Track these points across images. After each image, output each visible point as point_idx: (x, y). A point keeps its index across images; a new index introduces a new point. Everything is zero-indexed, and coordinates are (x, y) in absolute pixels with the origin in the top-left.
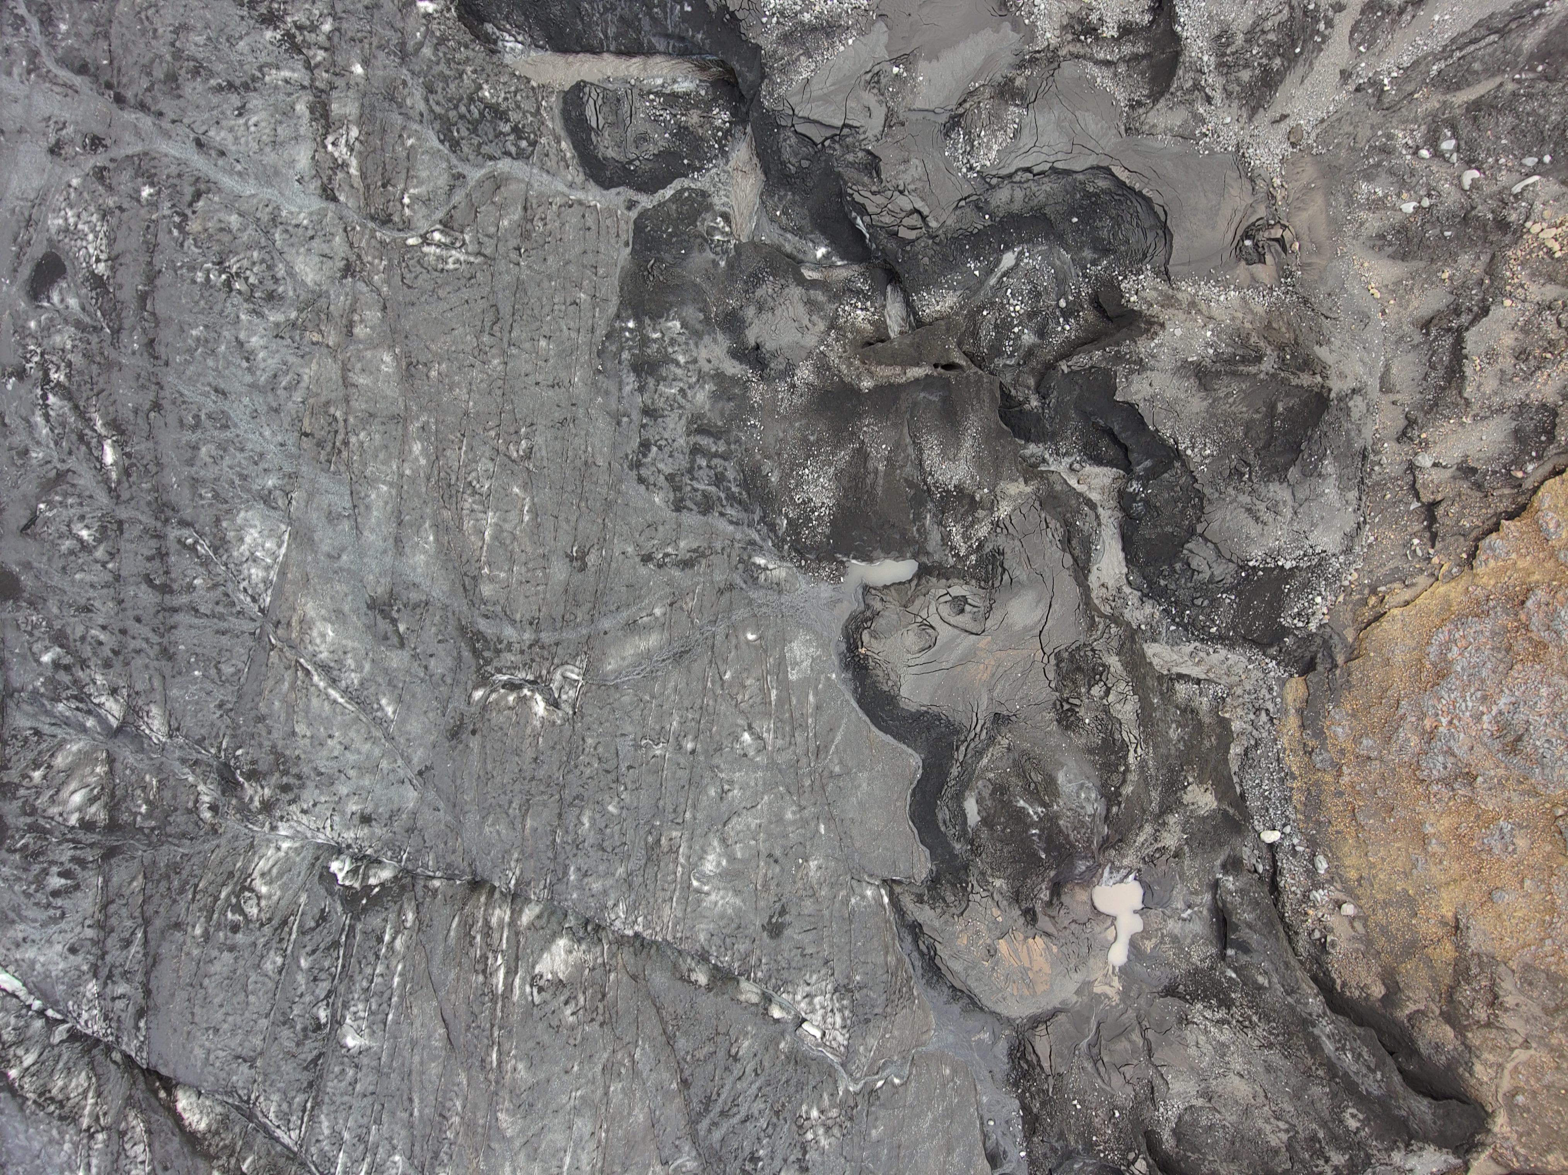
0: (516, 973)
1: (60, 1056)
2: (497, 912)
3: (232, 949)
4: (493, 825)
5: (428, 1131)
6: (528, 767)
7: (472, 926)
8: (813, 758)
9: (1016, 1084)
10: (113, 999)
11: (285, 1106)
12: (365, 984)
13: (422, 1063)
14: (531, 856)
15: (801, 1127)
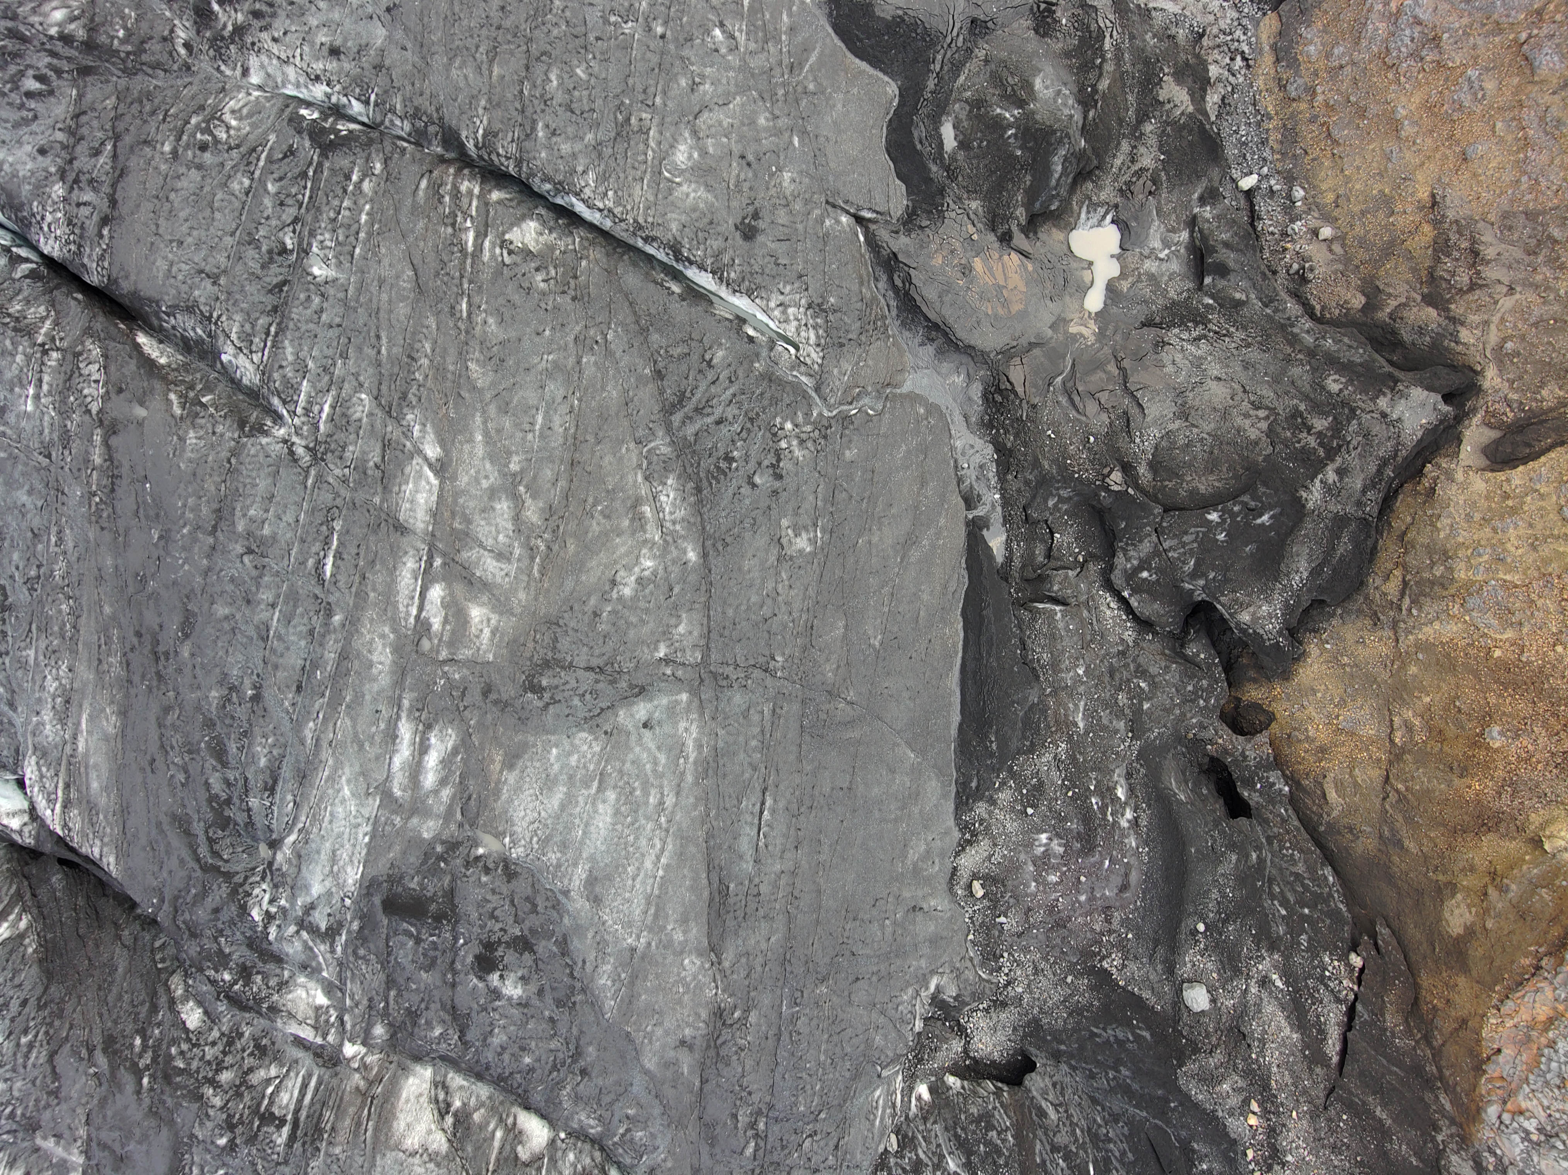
0: (486, 236)
1: (20, 290)
2: (466, 183)
3: (199, 167)
4: (460, 68)
5: (396, 370)
6: (495, 14)
7: (440, 186)
8: (786, 71)
9: (990, 425)
10: (79, 205)
11: (248, 327)
12: (332, 215)
13: (390, 301)
14: (498, 105)
15: (775, 435)
